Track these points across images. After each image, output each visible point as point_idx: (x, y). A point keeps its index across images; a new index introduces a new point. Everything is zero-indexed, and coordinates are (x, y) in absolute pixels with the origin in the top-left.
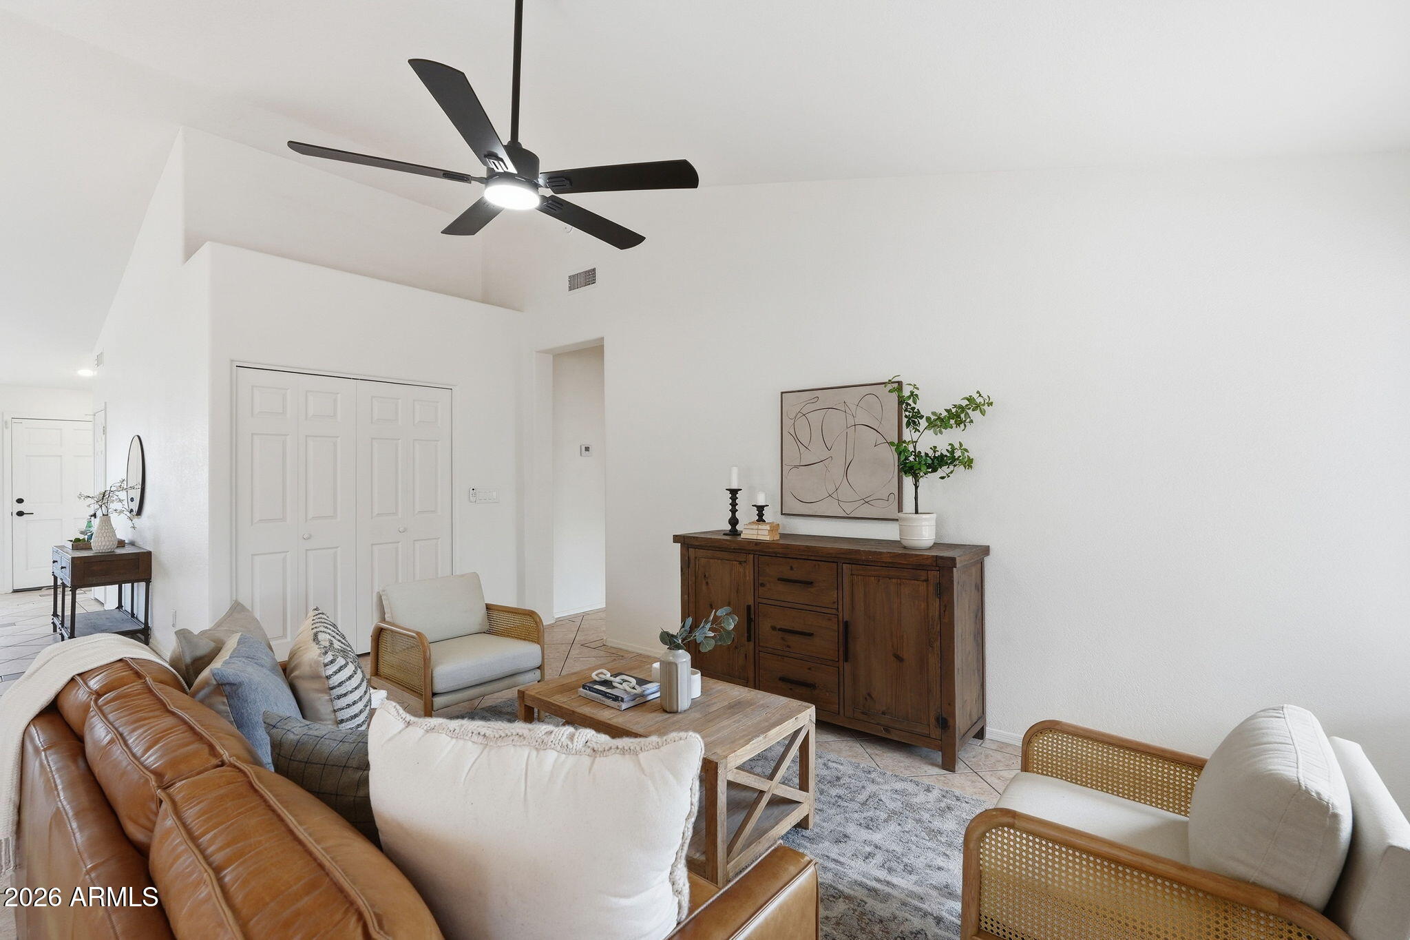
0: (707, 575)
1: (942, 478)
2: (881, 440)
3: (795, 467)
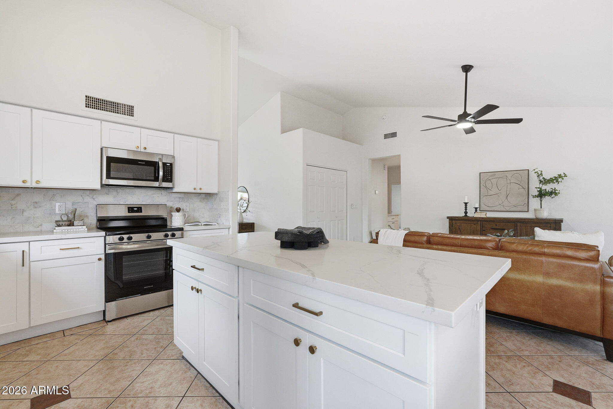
0: (460, 228)
1: (552, 198)
2: (521, 187)
3: (486, 196)
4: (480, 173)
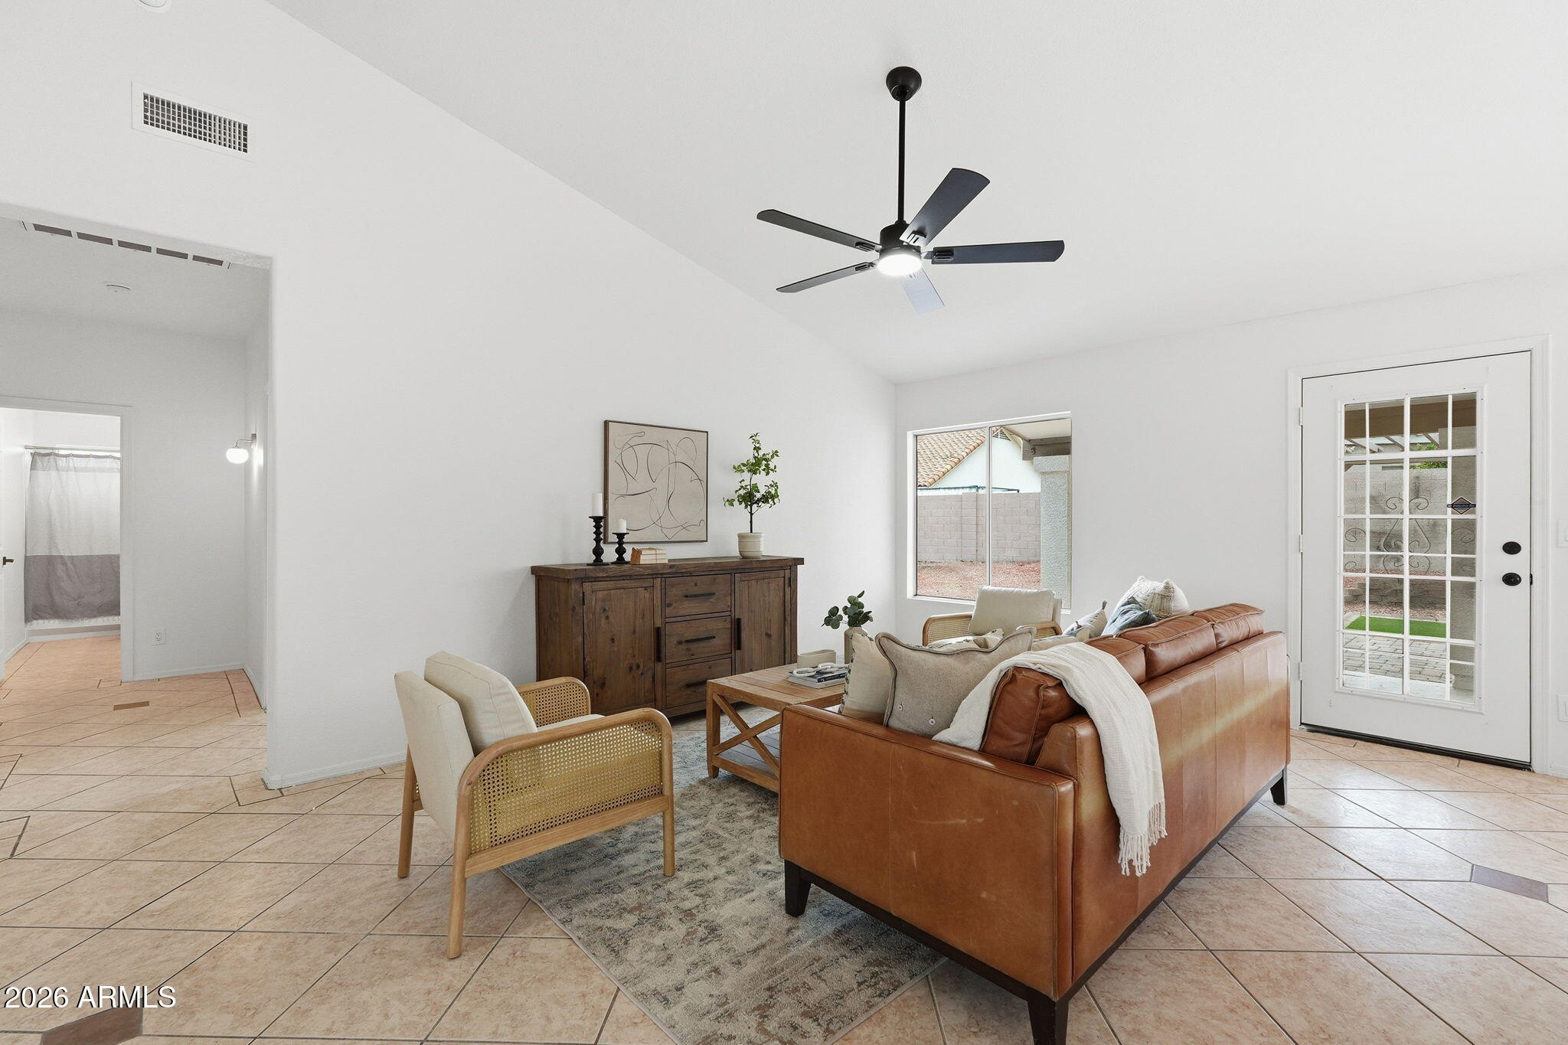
0: (607, 607)
2: (694, 476)
3: (622, 496)
4: (605, 423)
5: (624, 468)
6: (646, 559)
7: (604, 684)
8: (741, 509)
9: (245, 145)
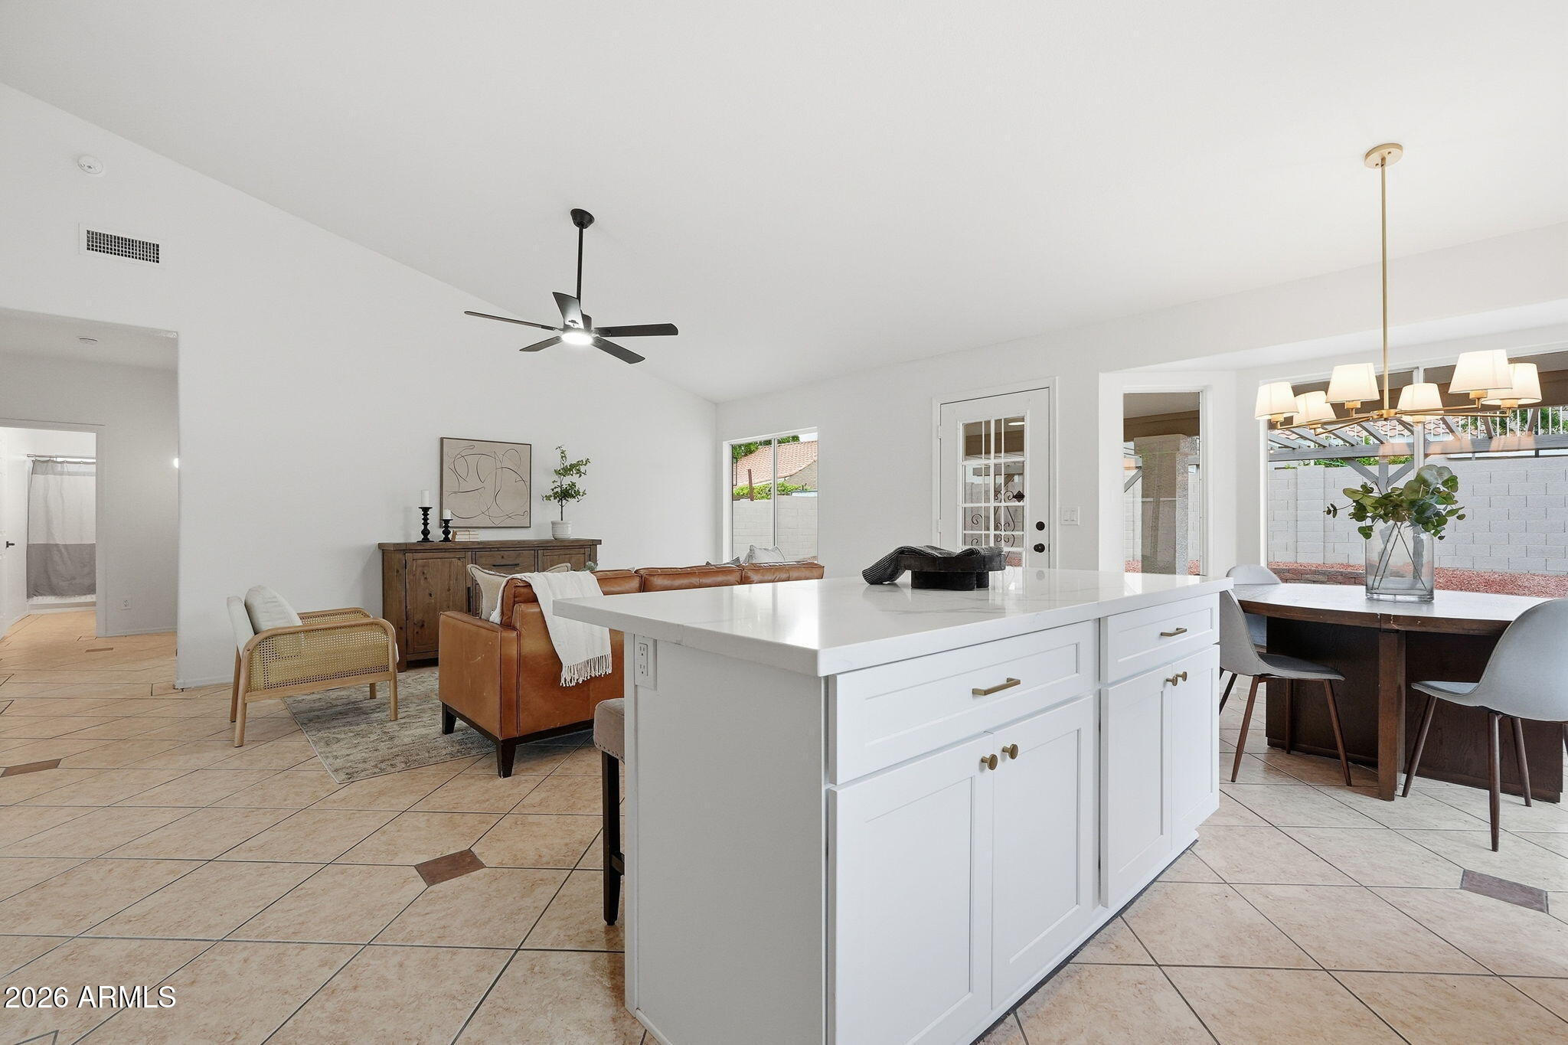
2: (519, 479)
3: (455, 493)
4: (442, 439)
5: (455, 471)
6: (461, 537)
7: (423, 626)
8: (555, 502)
9: (158, 258)
